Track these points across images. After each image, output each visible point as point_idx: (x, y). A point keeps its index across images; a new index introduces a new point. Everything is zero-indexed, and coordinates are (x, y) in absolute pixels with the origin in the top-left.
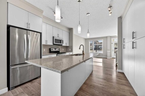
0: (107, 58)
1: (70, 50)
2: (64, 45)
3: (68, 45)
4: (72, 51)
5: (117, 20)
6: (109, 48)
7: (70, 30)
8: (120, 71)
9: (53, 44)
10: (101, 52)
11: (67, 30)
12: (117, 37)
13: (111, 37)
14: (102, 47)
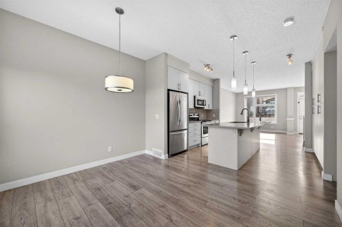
0: (286, 134)
1: (214, 116)
2: (206, 108)
3: (211, 108)
4: (218, 118)
5: (303, 66)
6: (290, 112)
7: (215, 82)
8: (309, 150)
9: (195, 107)
10: (274, 121)
11: (210, 83)
12: (304, 89)
13: (295, 88)
14: (275, 109)
